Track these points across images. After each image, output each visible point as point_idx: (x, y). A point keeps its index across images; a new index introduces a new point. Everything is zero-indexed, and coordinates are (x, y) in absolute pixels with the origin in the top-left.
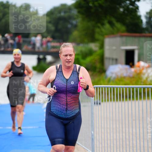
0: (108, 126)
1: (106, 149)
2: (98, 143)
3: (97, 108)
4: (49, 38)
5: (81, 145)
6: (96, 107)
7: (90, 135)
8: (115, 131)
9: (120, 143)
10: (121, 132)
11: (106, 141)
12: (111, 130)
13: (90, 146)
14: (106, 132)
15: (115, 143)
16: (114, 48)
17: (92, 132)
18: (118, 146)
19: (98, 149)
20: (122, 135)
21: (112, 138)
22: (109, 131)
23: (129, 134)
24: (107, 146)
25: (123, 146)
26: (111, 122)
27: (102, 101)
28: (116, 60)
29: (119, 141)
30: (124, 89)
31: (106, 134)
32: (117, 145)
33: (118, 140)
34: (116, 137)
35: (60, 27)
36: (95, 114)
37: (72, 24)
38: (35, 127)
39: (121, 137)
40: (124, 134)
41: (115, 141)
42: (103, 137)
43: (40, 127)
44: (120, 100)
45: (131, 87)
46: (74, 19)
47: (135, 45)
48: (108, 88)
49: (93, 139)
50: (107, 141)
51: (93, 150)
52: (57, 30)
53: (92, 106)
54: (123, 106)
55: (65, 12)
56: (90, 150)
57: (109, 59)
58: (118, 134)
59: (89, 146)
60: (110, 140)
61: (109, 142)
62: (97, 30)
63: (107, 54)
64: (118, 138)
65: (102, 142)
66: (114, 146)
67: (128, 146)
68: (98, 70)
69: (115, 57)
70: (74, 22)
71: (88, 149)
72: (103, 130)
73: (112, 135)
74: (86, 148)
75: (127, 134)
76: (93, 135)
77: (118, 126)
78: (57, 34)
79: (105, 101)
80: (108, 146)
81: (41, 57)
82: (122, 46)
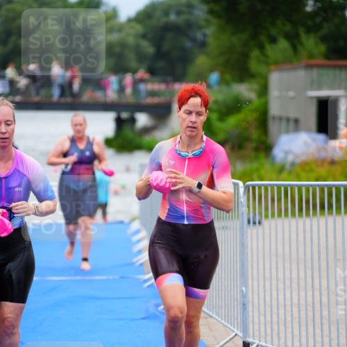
0: (281, 275)
1: (275, 327)
2: (256, 314)
3: (255, 231)
4: (141, 73)
5: (217, 318)
6: (252, 231)
7: (239, 296)
8: (295, 285)
9: (306, 314)
10: (309, 288)
11: (275, 310)
12: (288, 283)
13: (237, 319)
14: (274, 288)
15: (296, 314)
16: (291, 94)
17: (244, 289)
18: (303, 321)
19: (256, 327)
20: (313, 296)
21: (288, 303)
22: (281, 286)
23: (328, 293)
24: (278, 321)
25: (314, 321)
26: (287, 265)
27: (267, 217)
28: (296, 121)
29: (306, 309)
30: (318, 189)
31: (274, 293)
32: (299, 318)
33: (303, 308)
34: (299, 300)
35: (166, 46)
36: (249, 247)
37: (194, 40)
38: (111, 277)
39: (310, 299)
40: (317, 294)
41: (295, 309)
42: (268, 299)
43: (122, 277)
44: (308, 214)
45: (334, 185)
46: (200, 28)
47: (339, 88)
48: (279, 187)
49: (244, 305)
50: (278, 309)
51: (245, 330)
52: (160, 54)
53: (242, 228)
54: (315, 229)
55: (179, 13)
56: (237, 329)
57: (281, 119)
58: (302, 294)
59: (236, 321)
60: (285, 306)
61: (282, 311)
62: (255, 53)
63: (275, 109)
64: (302, 302)
65: (265, 311)
66: (294, 320)
67: (326, 322)
68: (254, 145)
69: (292, 115)
70: (199, 35)
71: (234, 327)
72: (268, 284)
73: (288, 295)
74: (229, 326)
75: (325, 293)
76: (244, 296)
77: (302, 275)
78: (161, 64)
79: (273, 216)
80: (280, 320)
81: (125, 115)
82: (310, 89)
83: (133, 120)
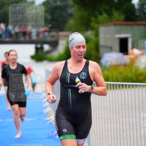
1: (101, 140)
8: (109, 121)
14: (101, 122)
16: (108, 36)
19: (94, 141)
21: (106, 129)
22: (103, 121)
26: (106, 112)
31: (101, 125)
39: (115, 127)
40: (118, 125)
47: (128, 33)
55: (61, 1)
57: (104, 47)
58: (112, 125)
62: (93, 19)
63: (102, 42)
64: (112, 128)
68: (93, 58)
69: (109, 44)
82: (116, 34)
83: (42, 48)
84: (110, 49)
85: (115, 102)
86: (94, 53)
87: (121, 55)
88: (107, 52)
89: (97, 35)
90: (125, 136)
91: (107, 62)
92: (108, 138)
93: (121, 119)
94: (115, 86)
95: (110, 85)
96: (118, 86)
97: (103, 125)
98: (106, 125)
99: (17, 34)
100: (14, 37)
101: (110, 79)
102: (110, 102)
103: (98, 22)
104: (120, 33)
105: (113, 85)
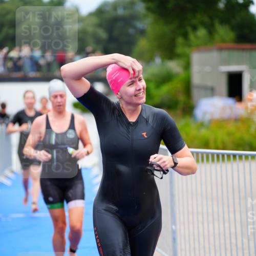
0: (200, 210)
8: (211, 218)
16: (208, 69)
18: (217, 248)
22: (200, 218)
28: (212, 89)
39: (222, 229)
40: (227, 225)
47: (243, 64)
49: (174, 239)
52: (111, 39)
55: (125, 8)
58: (216, 225)
63: (196, 80)
64: (217, 232)
68: (181, 106)
69: (209, 83)
72: (191, 217)
76: (174, 232)
77: (215, 209)
78: (112, 46)
82: (222, 65)
84: (211, 91)
85: (222, 185)
86: (182, 98)
87: (230, 102)
88: (206, 96)
89: (187, 66)
90: (240, 245)
91: (205, 113)
92: (209, 248)
93: (232, 215)
94: (221, 156)
95: (213, 154)
96: (226, 156)
97: (201, 226)
98: (206, 225)
99: (49, 65)
100: (44, 69)
101: (212, 144)
102: (211, 183)
103: (189, 45)
104: (228, 63)
105: (218, 155)
